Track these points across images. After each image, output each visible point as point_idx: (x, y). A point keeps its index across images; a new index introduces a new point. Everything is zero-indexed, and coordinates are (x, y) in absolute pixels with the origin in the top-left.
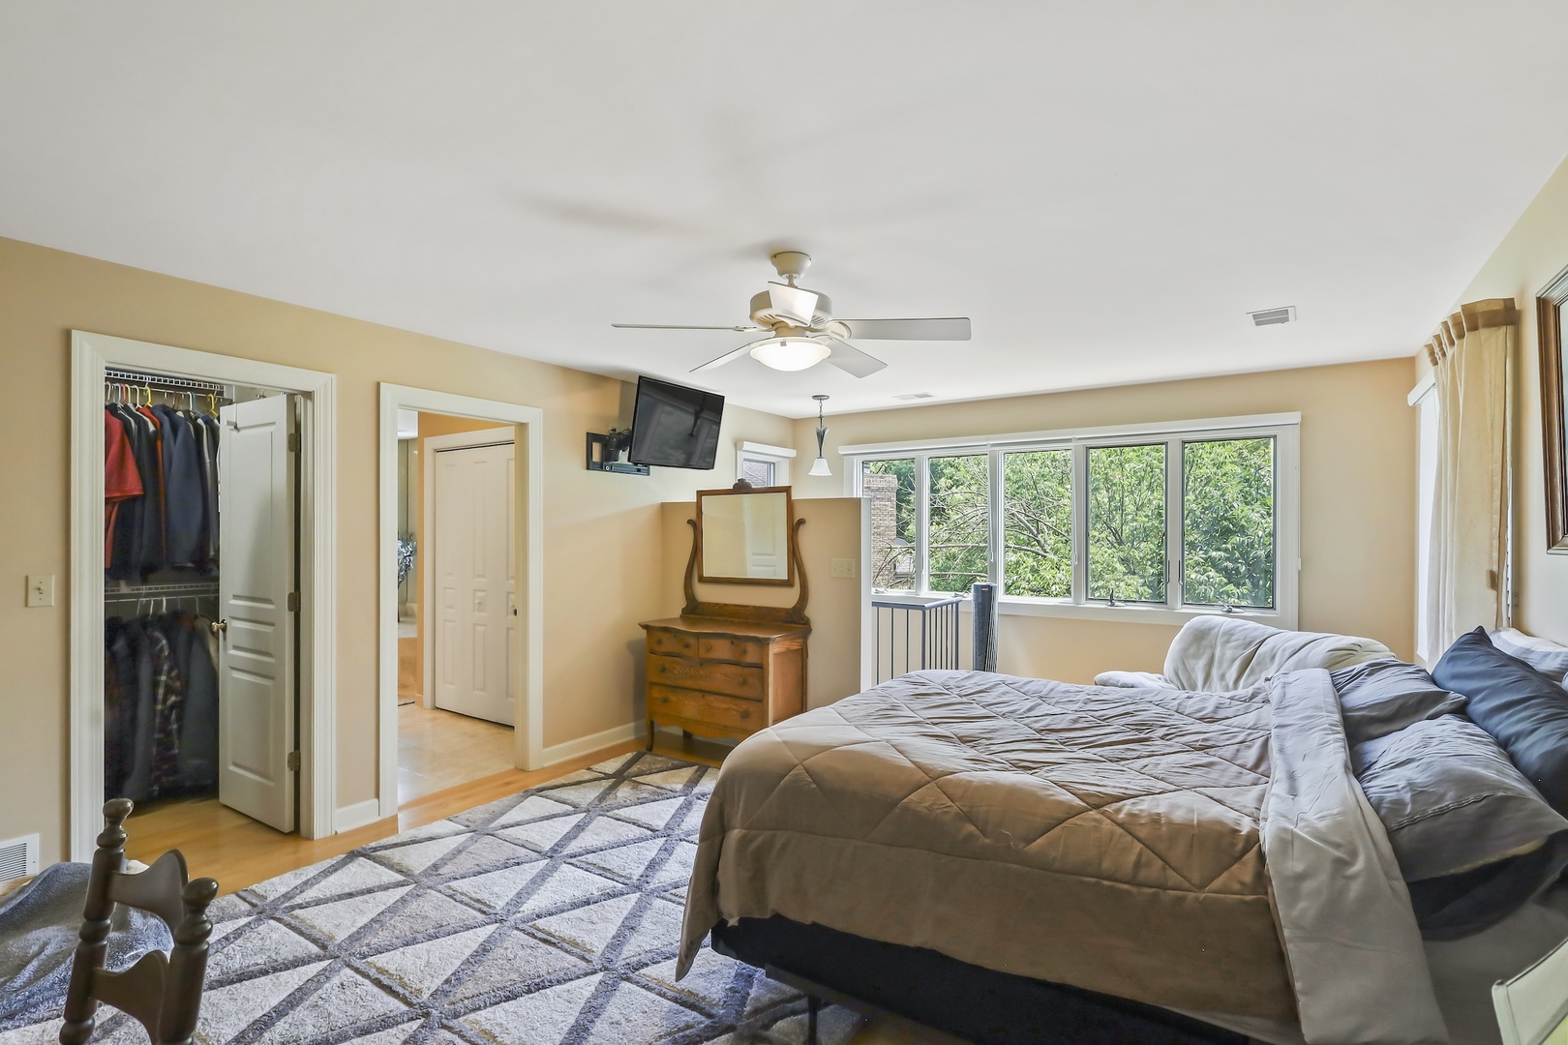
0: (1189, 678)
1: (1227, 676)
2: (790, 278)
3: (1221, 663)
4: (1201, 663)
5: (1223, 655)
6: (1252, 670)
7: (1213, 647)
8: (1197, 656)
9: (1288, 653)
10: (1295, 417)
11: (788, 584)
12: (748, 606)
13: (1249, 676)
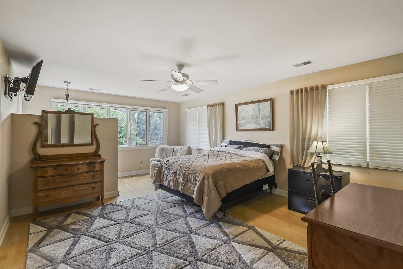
0: (163, 157)
1: (170, 155)
2: (180, 70)
3: (168, 153)
4: (165, 154)
5: (168, 152)
6: (174, 153)
7: (166, 151)
8: (164, 153)
9: (180, 149)
10: (167, 110)
11: (92, 144)
12: (73, 154)
13: (174, 155)
